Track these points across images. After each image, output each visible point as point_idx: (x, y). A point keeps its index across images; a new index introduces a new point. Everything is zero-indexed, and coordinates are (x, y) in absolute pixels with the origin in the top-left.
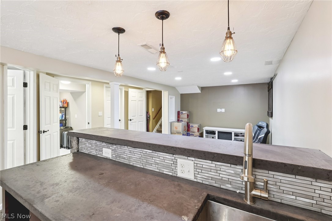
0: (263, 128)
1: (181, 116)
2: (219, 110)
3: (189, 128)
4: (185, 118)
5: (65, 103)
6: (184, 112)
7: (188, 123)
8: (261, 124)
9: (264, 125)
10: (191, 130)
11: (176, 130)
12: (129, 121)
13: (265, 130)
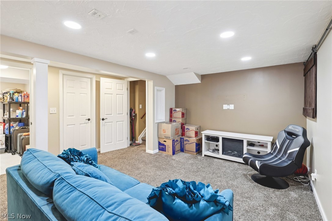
0: (297, 136)
1: (175, 115)
2: (225, 107)
3: (184, 131)
4: (179, 118)
5: (26, 97)
6: (178, 110)
7: (182, 125)
8: (292, 128)
9: (299, 131)
10: (187, 133)
11: (164, 133)
12: (101, 121)
13: (301, 140)
